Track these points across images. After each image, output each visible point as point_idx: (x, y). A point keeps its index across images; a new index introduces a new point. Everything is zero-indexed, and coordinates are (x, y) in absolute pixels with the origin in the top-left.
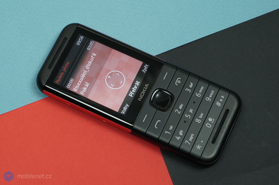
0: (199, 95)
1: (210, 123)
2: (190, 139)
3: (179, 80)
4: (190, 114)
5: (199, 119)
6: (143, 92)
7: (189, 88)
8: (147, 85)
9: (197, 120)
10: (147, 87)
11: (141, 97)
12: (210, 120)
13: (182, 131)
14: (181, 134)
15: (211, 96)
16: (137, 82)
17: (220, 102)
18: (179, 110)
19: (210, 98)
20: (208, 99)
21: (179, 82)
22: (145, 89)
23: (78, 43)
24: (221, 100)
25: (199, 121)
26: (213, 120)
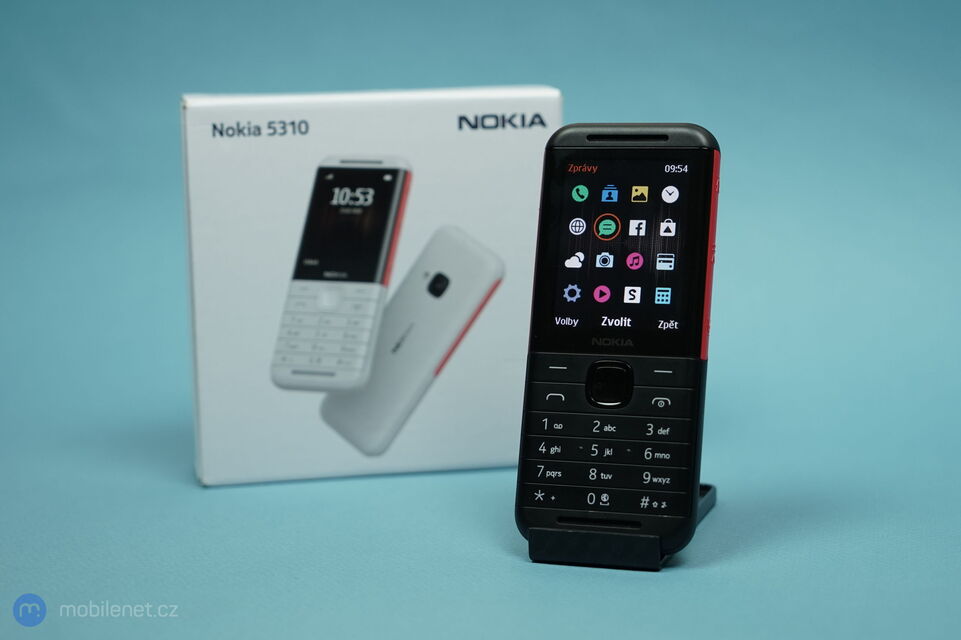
0: (648, 456)
1: (599, 499)
2: (549, 474)
3: (666, 402)
4: (602, 452)
5: (598, 475)
6: (613, 342)
7: (655, 430)
8: (630, 343)
9: (593, 471)
10: (626, 344)
11: (601, 343)
12: (605, 497)
13: (559, 451)
14: (553, 450)
15: (655, 480)
16: (629, 320)
17: (650, 503)
18: (601, 428)
19: (651, 480)
20: (647, 478)
21: (661, 405)
22: (620, 342)
23: (669, 168)
24: (655, 504)
25: (593, 476)
26: (606, 503)
